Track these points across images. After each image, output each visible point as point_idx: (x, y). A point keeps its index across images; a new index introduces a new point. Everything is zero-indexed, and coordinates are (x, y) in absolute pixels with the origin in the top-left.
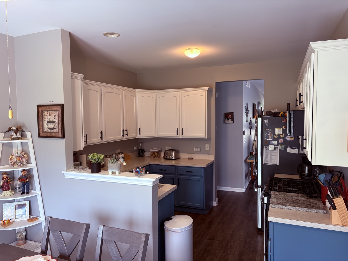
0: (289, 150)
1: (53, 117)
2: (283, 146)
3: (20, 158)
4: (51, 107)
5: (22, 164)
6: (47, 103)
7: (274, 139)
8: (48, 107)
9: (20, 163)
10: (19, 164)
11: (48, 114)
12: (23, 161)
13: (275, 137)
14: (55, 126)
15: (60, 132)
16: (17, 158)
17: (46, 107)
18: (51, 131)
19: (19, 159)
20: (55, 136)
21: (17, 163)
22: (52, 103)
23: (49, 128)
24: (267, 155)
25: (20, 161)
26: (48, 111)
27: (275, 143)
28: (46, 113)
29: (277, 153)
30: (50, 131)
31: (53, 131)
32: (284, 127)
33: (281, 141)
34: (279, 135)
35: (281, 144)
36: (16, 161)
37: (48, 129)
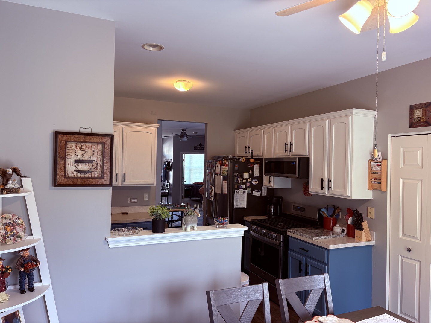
0: (255, 193)
1: (89, 152)
2: (250, 189)
3: (11, 227)
4: (88, 137)
5: (17, 237)
6: (76, 129)
7: (243, 183)
8: (82, 136)
9: (13, 235)
10: (13, 238)
11: (78, 148)
12: (18, 233)
13: (244, 181)
14: (93, 168)
15: (105, 178)
16: (7, 226)
17: (77, 136)
18: (83, 176)
19: (9, 229)
20: (95, 183)
21: (8, 237)
22: (88, 131)
23: (78, 171)
24: (237, 199)
25: (12, 233)
26: (78, 143)
27: (243, 187)
28: (72, 146)
29: (244, 197)
30: (79, 175)
31: (87, 175)
32: (250, 172)
33: (248, 185)
34: (247, 179)
35: (248, 187)
36: (6, 233)
37: (74, 172)
